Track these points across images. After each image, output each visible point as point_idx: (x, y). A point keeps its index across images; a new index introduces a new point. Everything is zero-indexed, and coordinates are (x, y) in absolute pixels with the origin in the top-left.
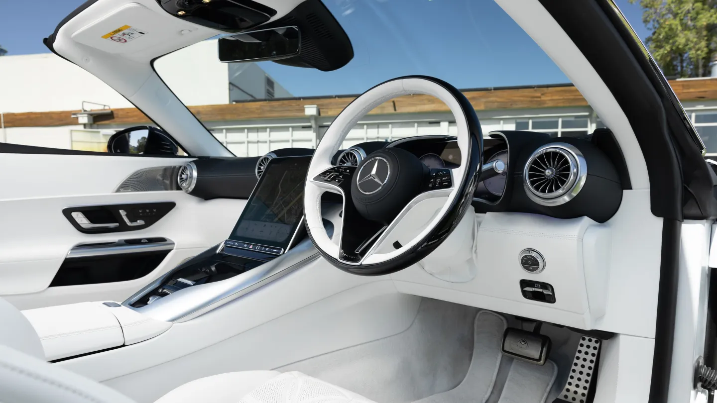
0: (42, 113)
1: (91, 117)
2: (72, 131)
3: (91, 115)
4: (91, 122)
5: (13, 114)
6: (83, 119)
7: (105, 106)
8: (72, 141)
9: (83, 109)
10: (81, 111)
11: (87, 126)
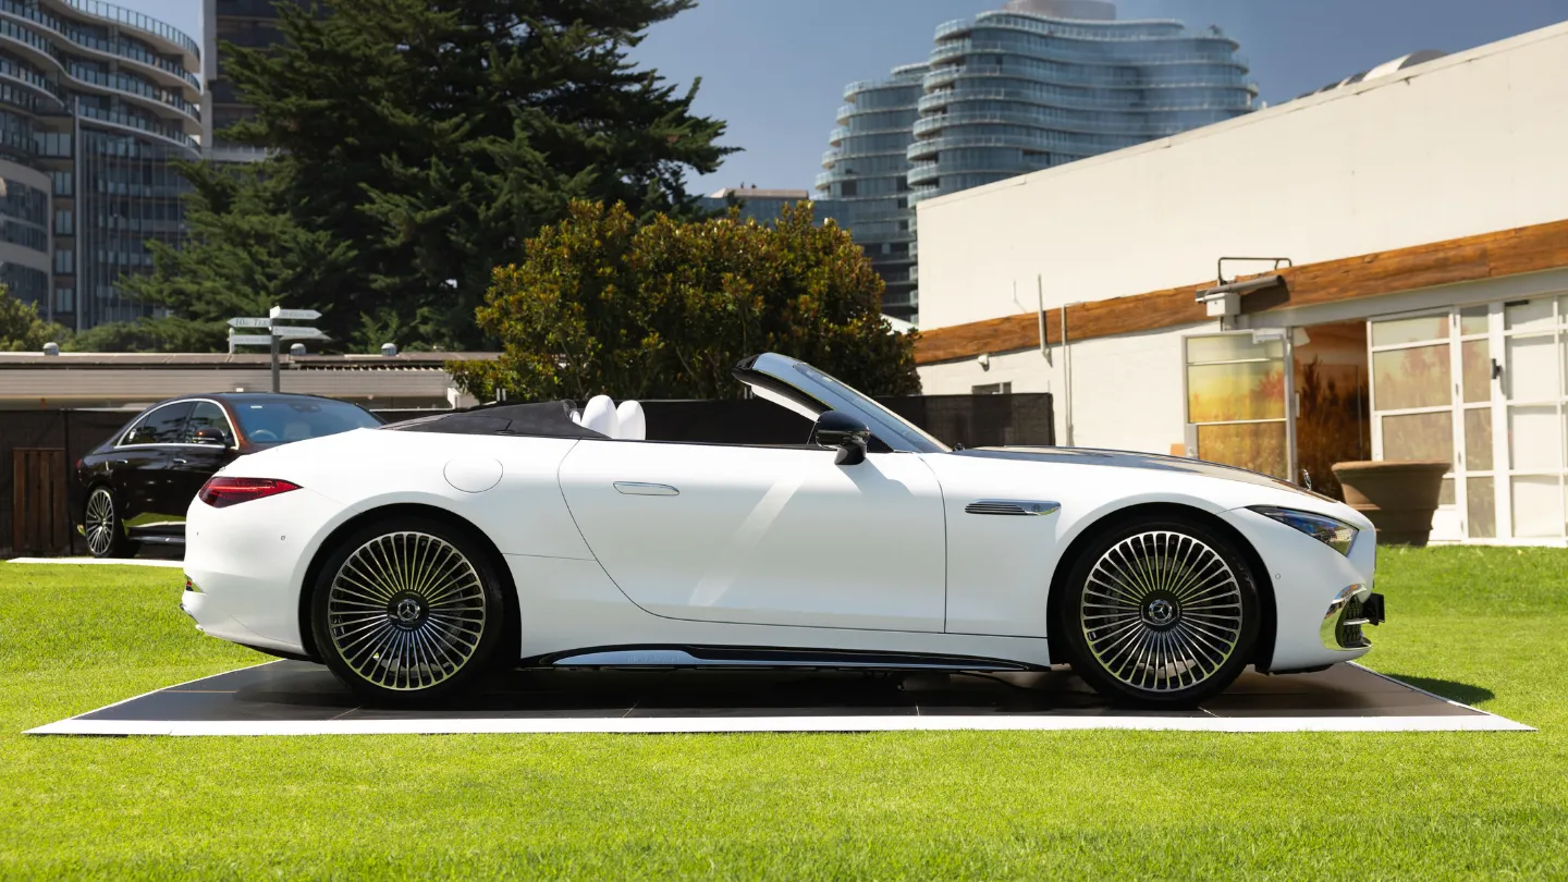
0: (1138, 299)
1: (1236, 298)
2: (1186, 339)
3: (1237, 290)
4: (1236, 309)
5: (1084, 307)
6: (1217, 307)
7: (1278, 260)
8: (1187, 365)
9: (1220, 277)
10: (1214, 283)
11: (1225, 320)
